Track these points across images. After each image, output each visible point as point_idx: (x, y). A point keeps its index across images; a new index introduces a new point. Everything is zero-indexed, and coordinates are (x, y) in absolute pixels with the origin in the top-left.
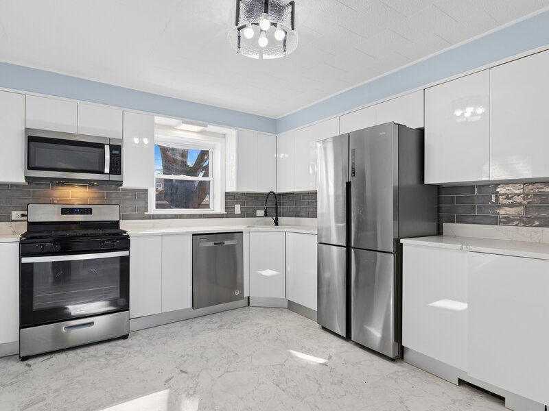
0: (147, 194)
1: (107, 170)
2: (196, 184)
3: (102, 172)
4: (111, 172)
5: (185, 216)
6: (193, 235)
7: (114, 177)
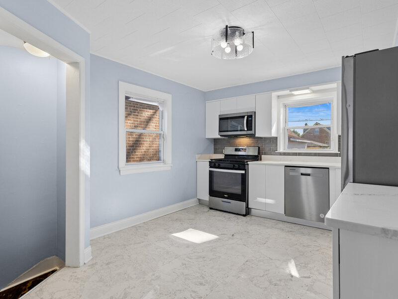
0: (277, 140)
1: (246, 129)
2: (318, 130)
3: (244, 130)
4: (248, 130)
5: (313, 154)
6: (286, 166)
7: (249, 132)
